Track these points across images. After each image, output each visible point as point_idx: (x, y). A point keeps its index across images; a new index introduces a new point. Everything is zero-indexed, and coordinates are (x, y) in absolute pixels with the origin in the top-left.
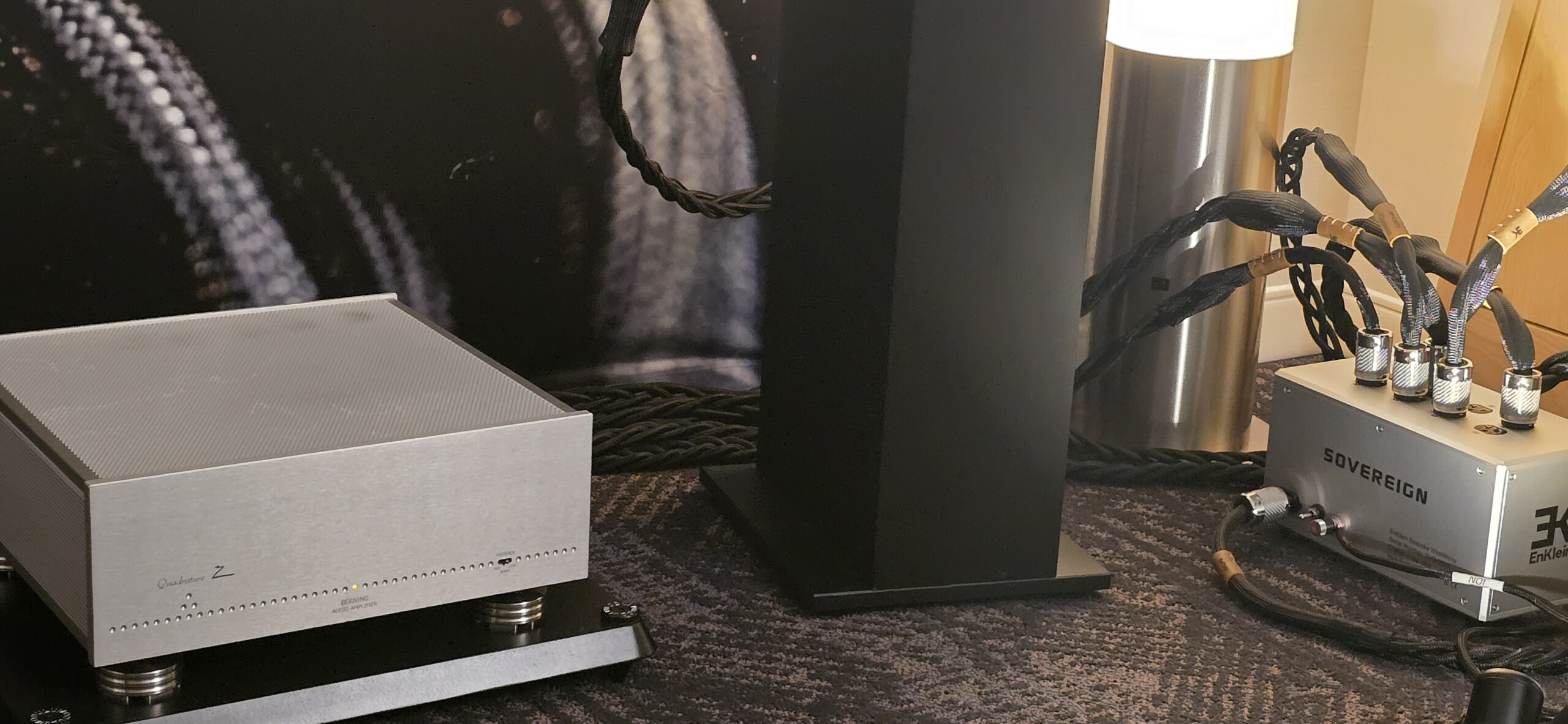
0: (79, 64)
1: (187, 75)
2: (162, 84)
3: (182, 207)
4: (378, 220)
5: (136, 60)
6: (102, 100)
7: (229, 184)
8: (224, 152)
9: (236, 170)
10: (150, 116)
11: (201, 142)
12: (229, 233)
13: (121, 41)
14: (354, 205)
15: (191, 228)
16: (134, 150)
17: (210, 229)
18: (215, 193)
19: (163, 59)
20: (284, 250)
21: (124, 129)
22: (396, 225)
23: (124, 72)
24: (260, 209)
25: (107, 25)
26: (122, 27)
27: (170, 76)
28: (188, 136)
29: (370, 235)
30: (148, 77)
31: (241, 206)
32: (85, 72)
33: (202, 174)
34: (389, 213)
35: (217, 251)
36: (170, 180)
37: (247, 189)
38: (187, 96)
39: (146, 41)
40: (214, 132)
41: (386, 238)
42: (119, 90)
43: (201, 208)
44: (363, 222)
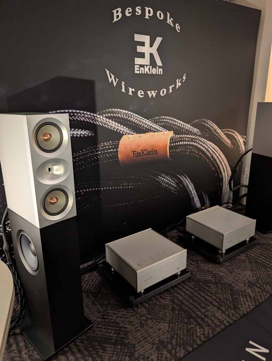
0: (185, 185)
1: (192, 185)
2: (191, 186)
3: (191, 197)
4: (205, 196)
5: (189, 184)
6: (186, 188)
7: (195, 194)
8: (195, 191)
9: (195, 193)
10: (189, 189)
11: (193, 191)
12: (194, 199)
13: (188, 182)
14: (204, 194)
15: (192, 199)
16: (188, 192)
17: (193, 199)
18: (194, 195)
19: (191, 184)
20: (198, 200)
21: (187, 191)
22: (206, 196)
23: (188, 185)
24: (197, 196)
25: (187, 181)
26: (188, 181)
27: (191, 185)
28: (192, 190)
29: (205, 197)
30: (190, 185)
31: (195, 196)
32: (185, 186)
33: (193, 194)
34: (206, 195)
35: (194, 201)
36: (190, 195)
37: (196, 195)
38: (192, 187)
39: (190, 182)
40: (194, 190)
41: (206, 197)
42: (188, 187)
43: (192, 197)
44: (204, 196)
